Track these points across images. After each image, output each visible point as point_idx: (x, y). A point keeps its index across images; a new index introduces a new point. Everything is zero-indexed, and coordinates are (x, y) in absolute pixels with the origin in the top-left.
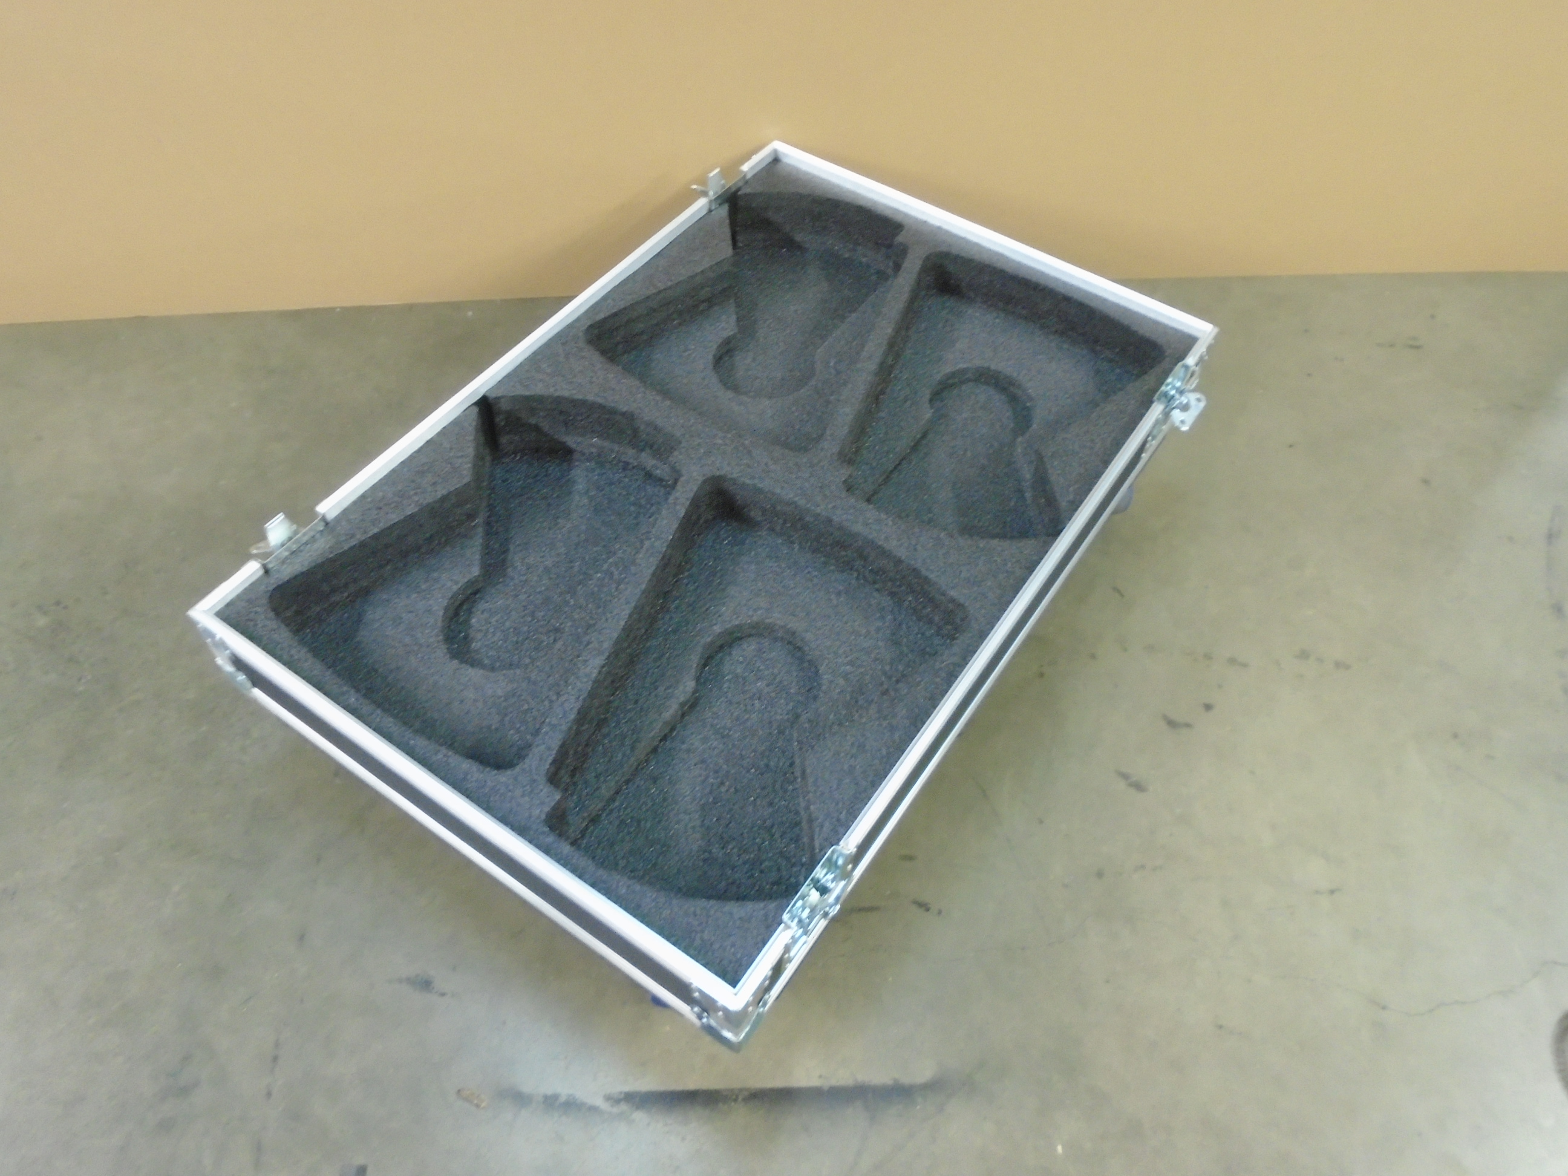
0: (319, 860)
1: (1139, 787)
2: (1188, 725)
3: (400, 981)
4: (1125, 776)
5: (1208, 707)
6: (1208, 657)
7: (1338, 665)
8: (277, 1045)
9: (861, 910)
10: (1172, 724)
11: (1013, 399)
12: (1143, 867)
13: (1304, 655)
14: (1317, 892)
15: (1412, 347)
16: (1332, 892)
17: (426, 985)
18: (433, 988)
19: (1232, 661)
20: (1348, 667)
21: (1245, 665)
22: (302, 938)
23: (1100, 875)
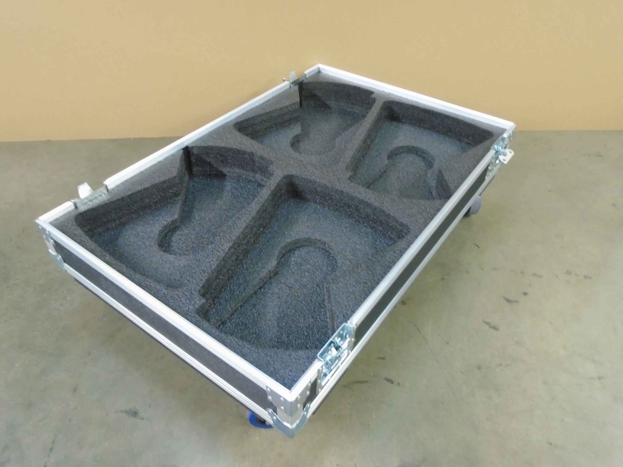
0: (89, 354)
1: (495, 328)
2: (517, 302)
3: (122, 412)
4: (488, 323)
5: (525, 294)
6: (522, 273)
7: (585, 277)
8: (54, 442)
9: (358, 382)
10: (508, 301)
11: (424, 158)
12: (501, 365)
13: (568, 273)
14: (592, 378)
15: (598, 156)
16: (600, 378)
17: (135, 414)
18: (138, 416)
19: (534, 275)
20: (590, 278)
21: (541, 277)
22: (75, 390)
23: (479, 368)
